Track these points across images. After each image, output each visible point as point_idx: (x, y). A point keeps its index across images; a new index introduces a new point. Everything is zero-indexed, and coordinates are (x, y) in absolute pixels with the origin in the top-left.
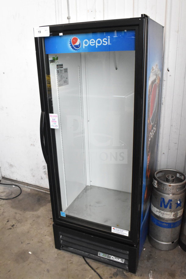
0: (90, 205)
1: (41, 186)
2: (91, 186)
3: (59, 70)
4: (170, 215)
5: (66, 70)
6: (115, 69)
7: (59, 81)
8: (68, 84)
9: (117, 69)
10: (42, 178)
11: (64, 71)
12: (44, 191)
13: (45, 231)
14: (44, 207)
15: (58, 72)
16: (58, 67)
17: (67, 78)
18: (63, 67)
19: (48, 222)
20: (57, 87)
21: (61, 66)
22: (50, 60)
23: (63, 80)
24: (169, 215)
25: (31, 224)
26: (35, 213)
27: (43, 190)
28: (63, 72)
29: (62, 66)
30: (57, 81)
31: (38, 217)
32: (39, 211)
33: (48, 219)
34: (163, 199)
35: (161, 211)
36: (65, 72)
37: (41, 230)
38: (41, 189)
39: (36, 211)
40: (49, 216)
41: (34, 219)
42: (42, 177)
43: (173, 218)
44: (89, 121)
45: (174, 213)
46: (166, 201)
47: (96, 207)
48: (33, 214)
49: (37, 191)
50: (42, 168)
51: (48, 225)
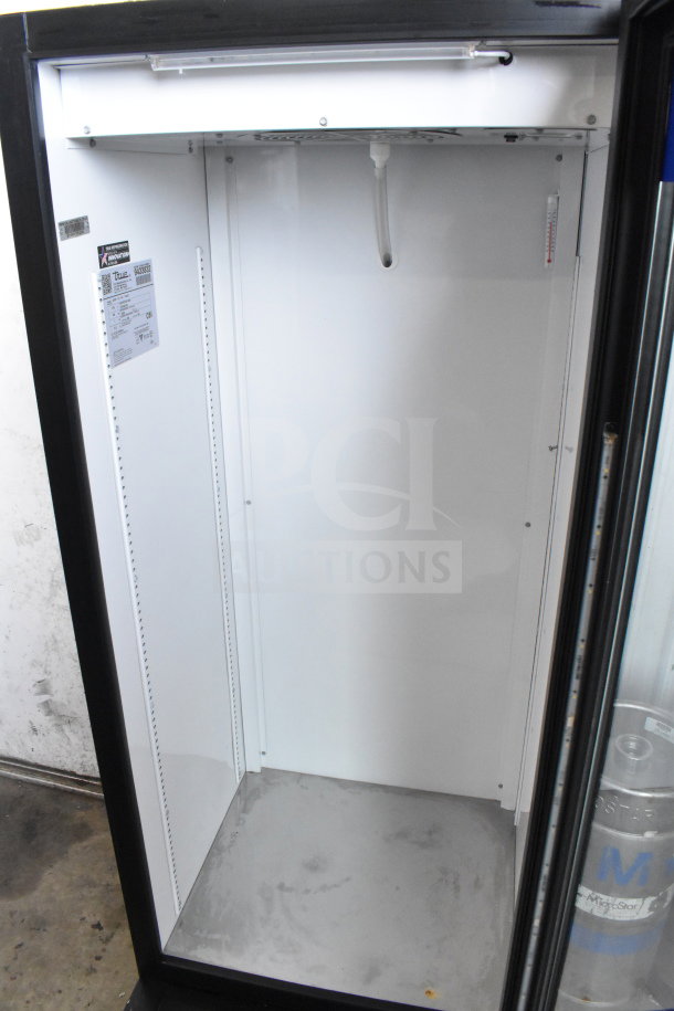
0: (281, 887)
1: (32, 761)
2: (265, 770)
3: (113, 277)
4: (638, 907)
5: (144, 273)
6: (380, 263)
7: (114, 334)
8: (154, 343)
9: (388, 263)
10: (35, 730)
11: (133, 277)
12: (51, 783)
13: (78, 1000)
14: (57, 866)
15: (106, 284)
16: (104, 260)
17: (149, 315)
18: (127, 259)
19: (84, 948)
20: (106, 372)
21: (120, 251)
22: (60, 224)
23: (130, 328)
24: (634, 907)
25: (6, 969)
26: (20, 904)
27: (44, 775)
28: (132, 283)
29: (125, 255)
30: (102, 339)
31: (38, 925)
32: (36, 893)
33: (81, 930)
34: (616, 854)
35: (598, 894)
36: (139, 281)
37: (58, 997)
38: (33, 773)
39: (23, 890)
40: (85, 914)
41: (18, 940)
42: (37, 727)
43: (647, 915)
44: (249, 503)
45: (653, 898)
46: (627, 859)
47: (307, 891)
48: (12, 914)
49: (17, 781)
50: (35, 690)
51: (86, 964)
